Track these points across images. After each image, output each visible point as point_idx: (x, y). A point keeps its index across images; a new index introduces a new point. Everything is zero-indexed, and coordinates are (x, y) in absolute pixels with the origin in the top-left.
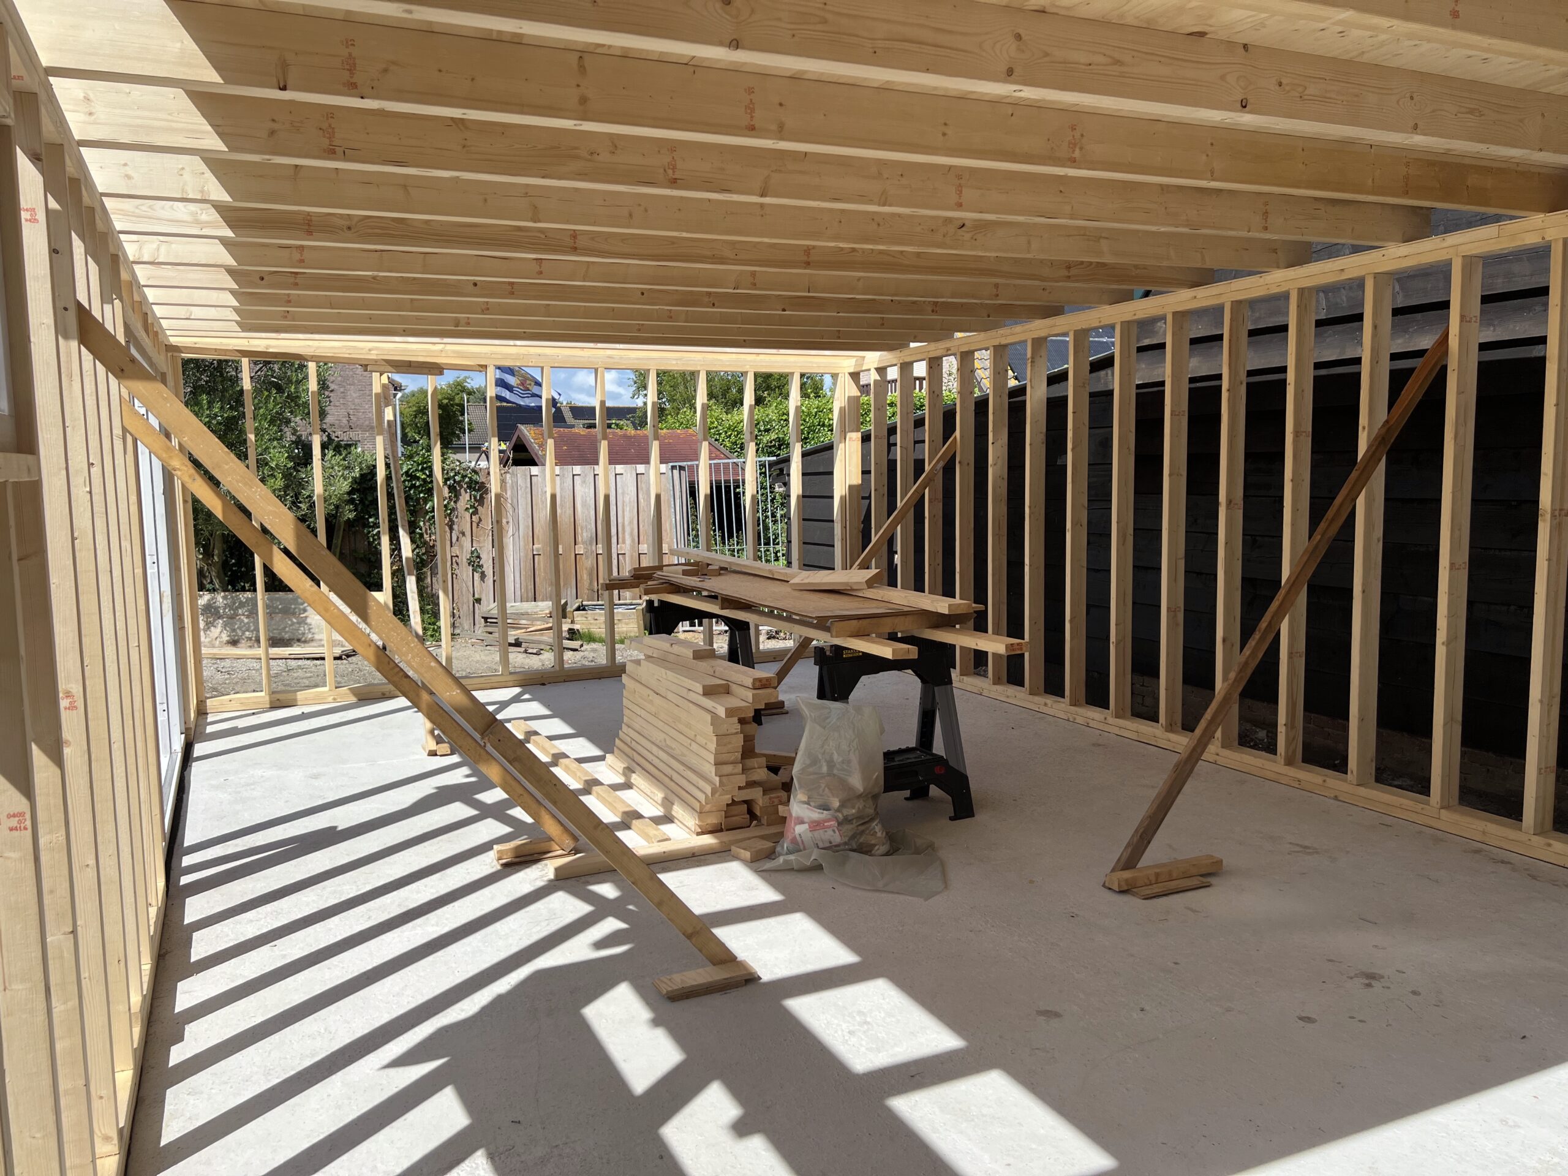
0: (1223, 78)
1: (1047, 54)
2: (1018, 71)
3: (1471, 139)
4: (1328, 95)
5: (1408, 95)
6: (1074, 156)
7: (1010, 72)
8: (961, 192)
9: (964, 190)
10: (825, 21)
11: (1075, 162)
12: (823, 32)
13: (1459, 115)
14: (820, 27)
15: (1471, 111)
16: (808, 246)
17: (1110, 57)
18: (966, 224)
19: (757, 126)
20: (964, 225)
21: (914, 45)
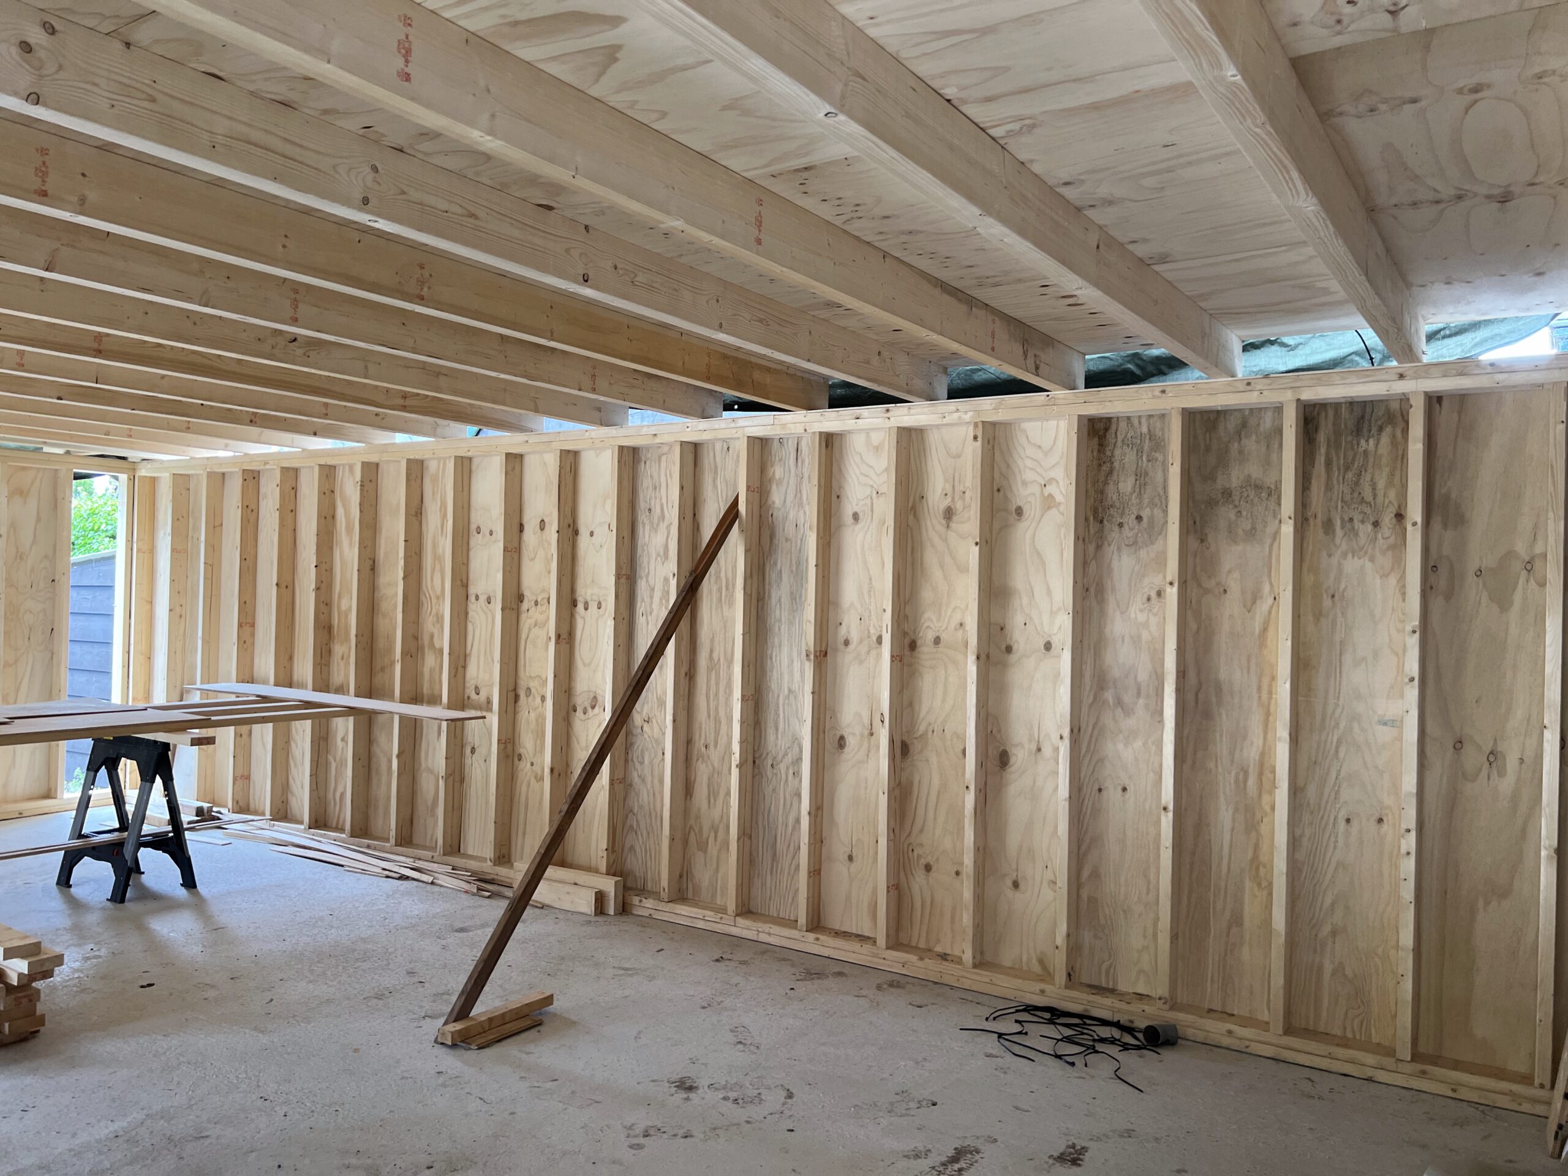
0: (567, 251)
1: (404, 193)
2: (373, 201)
3: (760, 344)
4: (655, 285)
5: (715, 298)
6: (422, 293)
7: (366, 201)
8: (297, 307)
9: (300, 305)
10: (153, 100)
11: (423, 299)
12: (150, 110)
13: (752, 322)
14: (146, 104)
15: (761, 321)
16: (99, 333)
17: (464, 208)
18: (298, 339)
19: (50, 192)
20: (295, 340)
21: (260, 150)
